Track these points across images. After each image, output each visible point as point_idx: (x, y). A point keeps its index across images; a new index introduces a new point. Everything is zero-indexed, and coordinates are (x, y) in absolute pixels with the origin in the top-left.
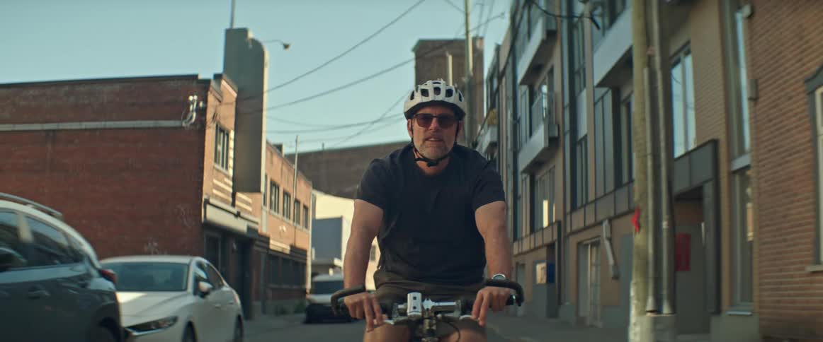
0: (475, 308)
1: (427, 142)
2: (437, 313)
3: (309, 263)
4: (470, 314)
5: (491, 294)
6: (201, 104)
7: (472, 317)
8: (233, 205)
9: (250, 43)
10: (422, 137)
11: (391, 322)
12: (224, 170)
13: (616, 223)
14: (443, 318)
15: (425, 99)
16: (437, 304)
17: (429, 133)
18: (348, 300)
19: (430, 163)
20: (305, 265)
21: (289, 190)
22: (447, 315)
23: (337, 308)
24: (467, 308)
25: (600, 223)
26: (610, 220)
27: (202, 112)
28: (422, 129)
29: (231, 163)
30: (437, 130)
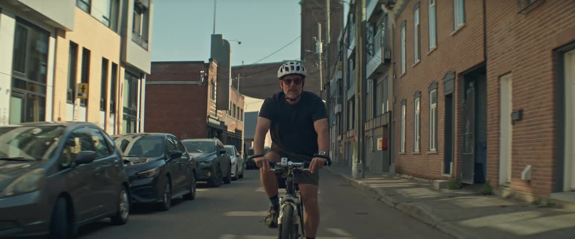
0: (310, 166)
1: (290, 92)
2: (293, 167)
3: (243, 139)
4: (308, 168)
5: (317, 160)
6: (206, 74)
7: (309, 169)
8: (216, 116)
9: (223, 42)
10: (287, 89)
11: (274, 170)
12: (213, 101)
13: (375, 131)
14: (296, 169)
15: (287, 73)
16: (294, 163)
17: (290, 88)
18: (256, 160)
19: (292, 100)
20: (241, 140)
21: (235, 103)
22: (297, 168)
23: (251, 163)
24: (307, 166)
25: (369, 130)
26: (373, 130)
27: (206, 78)
28: (287, 86)
29: (215, 97)
30: (294, 87)
